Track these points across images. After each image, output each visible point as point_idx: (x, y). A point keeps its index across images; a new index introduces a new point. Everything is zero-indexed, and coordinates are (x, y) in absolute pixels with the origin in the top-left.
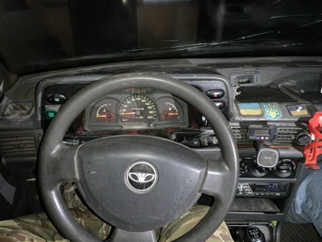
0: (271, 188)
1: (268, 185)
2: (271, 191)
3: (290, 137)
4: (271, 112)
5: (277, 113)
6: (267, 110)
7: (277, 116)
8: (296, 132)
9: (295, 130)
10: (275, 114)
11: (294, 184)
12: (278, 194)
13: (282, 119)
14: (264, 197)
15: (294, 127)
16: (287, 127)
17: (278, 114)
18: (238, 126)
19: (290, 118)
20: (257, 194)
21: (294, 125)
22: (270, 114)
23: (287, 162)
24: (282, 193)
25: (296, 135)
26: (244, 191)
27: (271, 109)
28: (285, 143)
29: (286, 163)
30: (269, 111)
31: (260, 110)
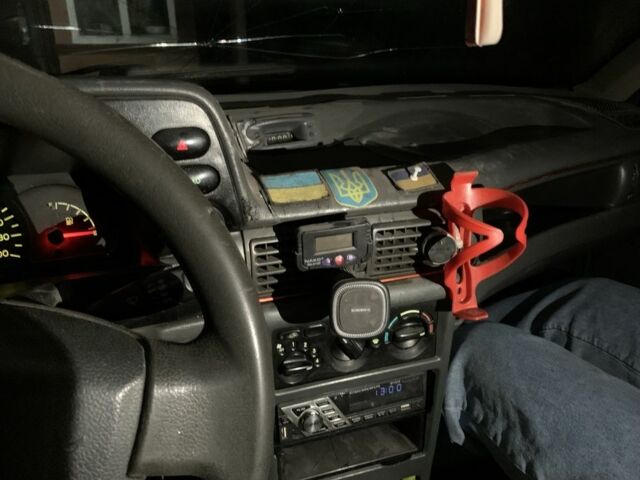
0: (387, 394)
1: (379, 390)
2: (387, 403)
3: (407, 250)
4: (349, 189)
5: (364, 189)
6: (339, 184)
7: (367, 196)
8: (420, 235)
9: (414, 229)
10: (362, 193)
11: (438, 370)
12: (405, 406)
13: (379, 205)
14: (376, 423)
15: (413, 221)
16: (395, 223)
17: (368, 191)
18: (271, 238)
19: (397, 199)
20: (357, 419)
21: (411, 216)
22: (350, 195)
23: (412, 318)
24: (414, 401)
25: (419, 241)
26: (320, 420)
27: (349, 182)
28: (399, 266)
29: (409, 320)
30: (346, 186)
31: (323, 186)
